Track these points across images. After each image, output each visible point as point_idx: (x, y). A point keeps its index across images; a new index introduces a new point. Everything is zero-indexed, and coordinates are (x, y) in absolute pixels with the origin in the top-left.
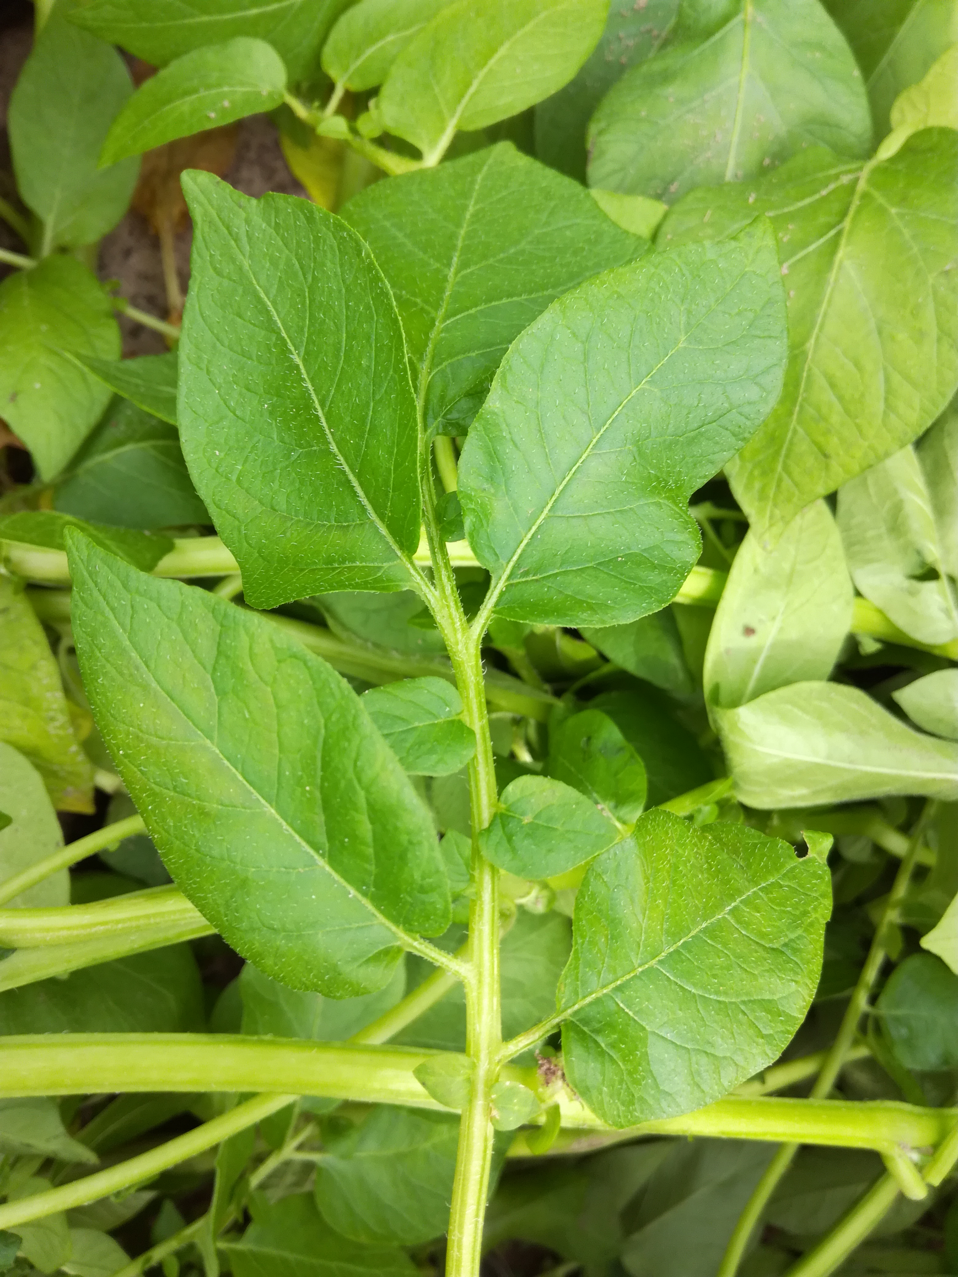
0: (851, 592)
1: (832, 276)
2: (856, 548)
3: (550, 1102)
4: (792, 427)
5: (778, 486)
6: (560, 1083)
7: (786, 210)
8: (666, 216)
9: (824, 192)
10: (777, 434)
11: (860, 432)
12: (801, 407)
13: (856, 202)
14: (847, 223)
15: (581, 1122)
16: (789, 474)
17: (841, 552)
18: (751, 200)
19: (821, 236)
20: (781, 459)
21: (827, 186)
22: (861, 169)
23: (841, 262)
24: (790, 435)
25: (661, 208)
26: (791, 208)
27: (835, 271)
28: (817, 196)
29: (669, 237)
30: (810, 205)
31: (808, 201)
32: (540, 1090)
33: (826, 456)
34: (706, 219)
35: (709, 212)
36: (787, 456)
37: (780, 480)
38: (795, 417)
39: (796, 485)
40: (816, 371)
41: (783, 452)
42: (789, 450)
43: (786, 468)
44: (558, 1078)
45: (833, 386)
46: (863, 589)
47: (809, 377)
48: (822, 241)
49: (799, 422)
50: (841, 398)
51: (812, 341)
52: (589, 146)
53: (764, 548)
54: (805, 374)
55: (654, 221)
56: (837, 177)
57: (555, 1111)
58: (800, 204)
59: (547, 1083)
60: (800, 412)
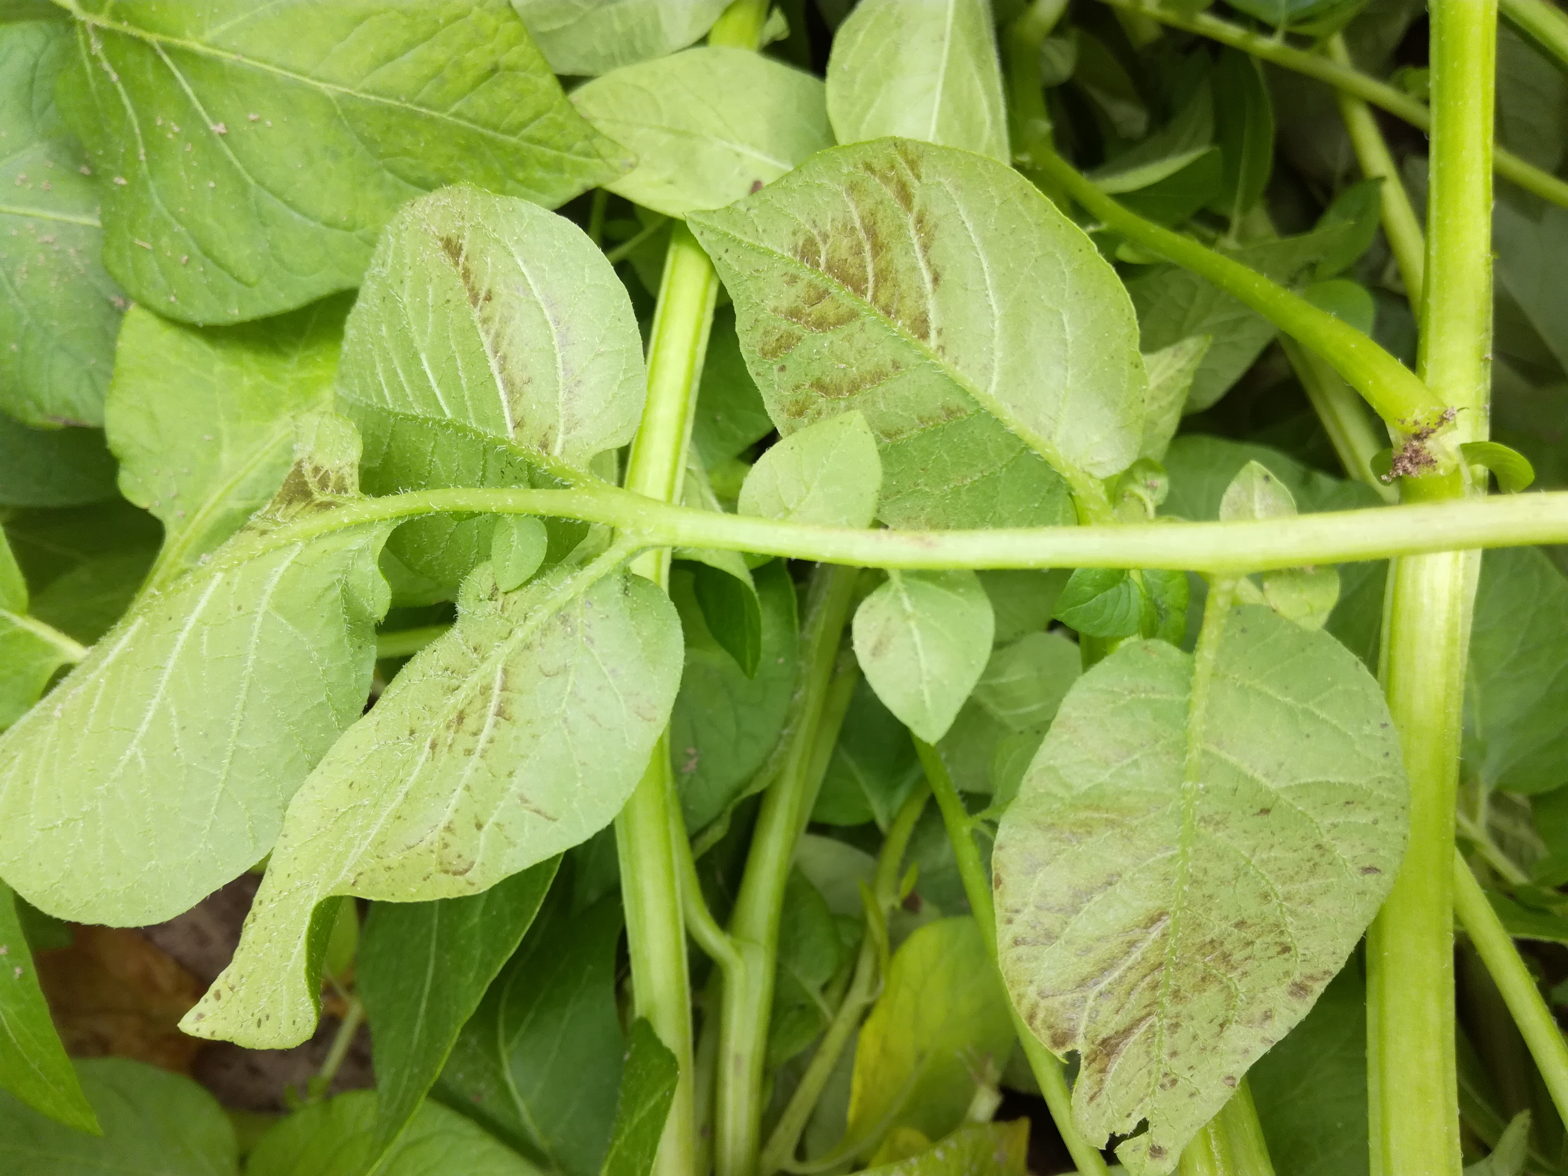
0: (700, 51)
1: (228, 57)
2: (638, 44)
3: (1457, 457)
4: (451, 119)
5: (539, 142)
6: (1429, 444)
7: (137, 130)
8: (145, 306)
9: (114, 77)
10: (462, 142)
11: (458, 17)
12: (421, 104)
13: (124, 27)
14: (152, 38)
15: (1482, 413)
16: (523, 125)
17: (644, 67)
18: (123, 181)
19: (173, 76)
20: (500, 137)
21: (107, 73)
22: (83, 23)
23: (207, 45)
24: (464, 123)
25: (134, 312)
26: (135, 123)
27: (220, 53)
28: (120, 87)
29: (173, 299)
30: (131, 95)
31: (126, 101)
32: (1441, 472)
33: (494, 70)
34: (148, 246)
35: (137, 241)
36: (496, 128)
37: (531, 140)
38: (435, 114)
39: (537, 116)
40: (367, 82)
41: (490, 133)
42: (485, 125)
43: (512, 131)
44: (1423, 446)
45: (390, 58)
46: (697, 35)
47: (375, 93)
48: (178, 74)
49: (443, 108)
50: (409, 46)
51: (323, 86)
52: (59, 424)
53: (632, 166)
54: (372, 98)
55: (152, 323)
56: (94, 59)
57: (1470, 451)
58: (130, 111)
59: (1431, 462)
60: (429, 107)
